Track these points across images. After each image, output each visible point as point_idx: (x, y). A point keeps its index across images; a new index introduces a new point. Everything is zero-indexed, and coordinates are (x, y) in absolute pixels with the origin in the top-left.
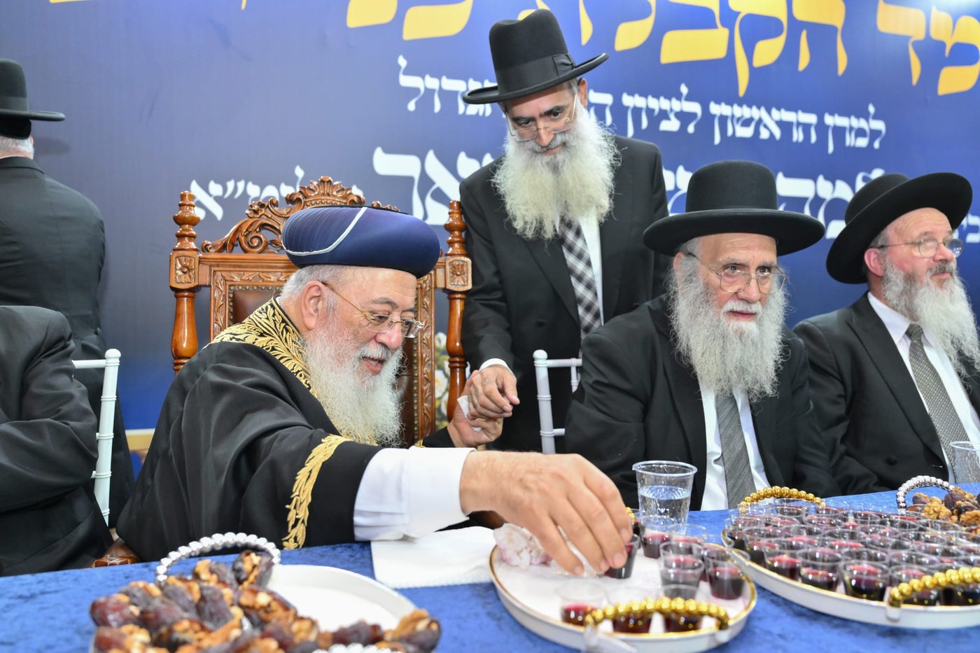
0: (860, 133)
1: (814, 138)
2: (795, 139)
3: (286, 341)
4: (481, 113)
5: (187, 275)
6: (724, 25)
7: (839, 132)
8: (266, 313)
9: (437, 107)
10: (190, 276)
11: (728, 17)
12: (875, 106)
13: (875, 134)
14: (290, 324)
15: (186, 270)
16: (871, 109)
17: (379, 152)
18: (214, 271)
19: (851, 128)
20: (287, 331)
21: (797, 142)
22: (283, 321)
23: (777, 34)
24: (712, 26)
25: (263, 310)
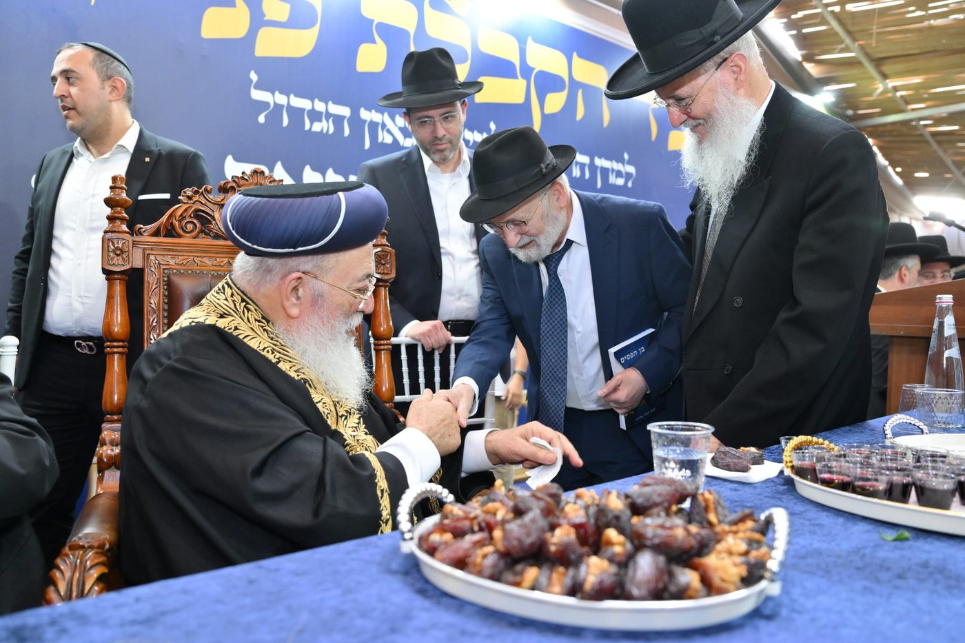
0: (619, 174)
1: (587, 176)
2: (574, 175)
3: (249, 321)
4: (325, 131)
5: (120, 258)
6: (523, 77)
7: (605, 172)
8: (224, 293)
9: (286, 122)
10: (123, 259)
11: (526, 71)
12: (628, 154)
13: (628, 176)
14: (252, 303)
15: (118, 252)
16: (626, 156)
17: (230, 159)
18: (148, 254)
19: (613, 170)
20: (248, 310)
21: (576, 177)
22: (243, 300)
23: (561, 89)
24: (514, 76)
25: (219, 289)
